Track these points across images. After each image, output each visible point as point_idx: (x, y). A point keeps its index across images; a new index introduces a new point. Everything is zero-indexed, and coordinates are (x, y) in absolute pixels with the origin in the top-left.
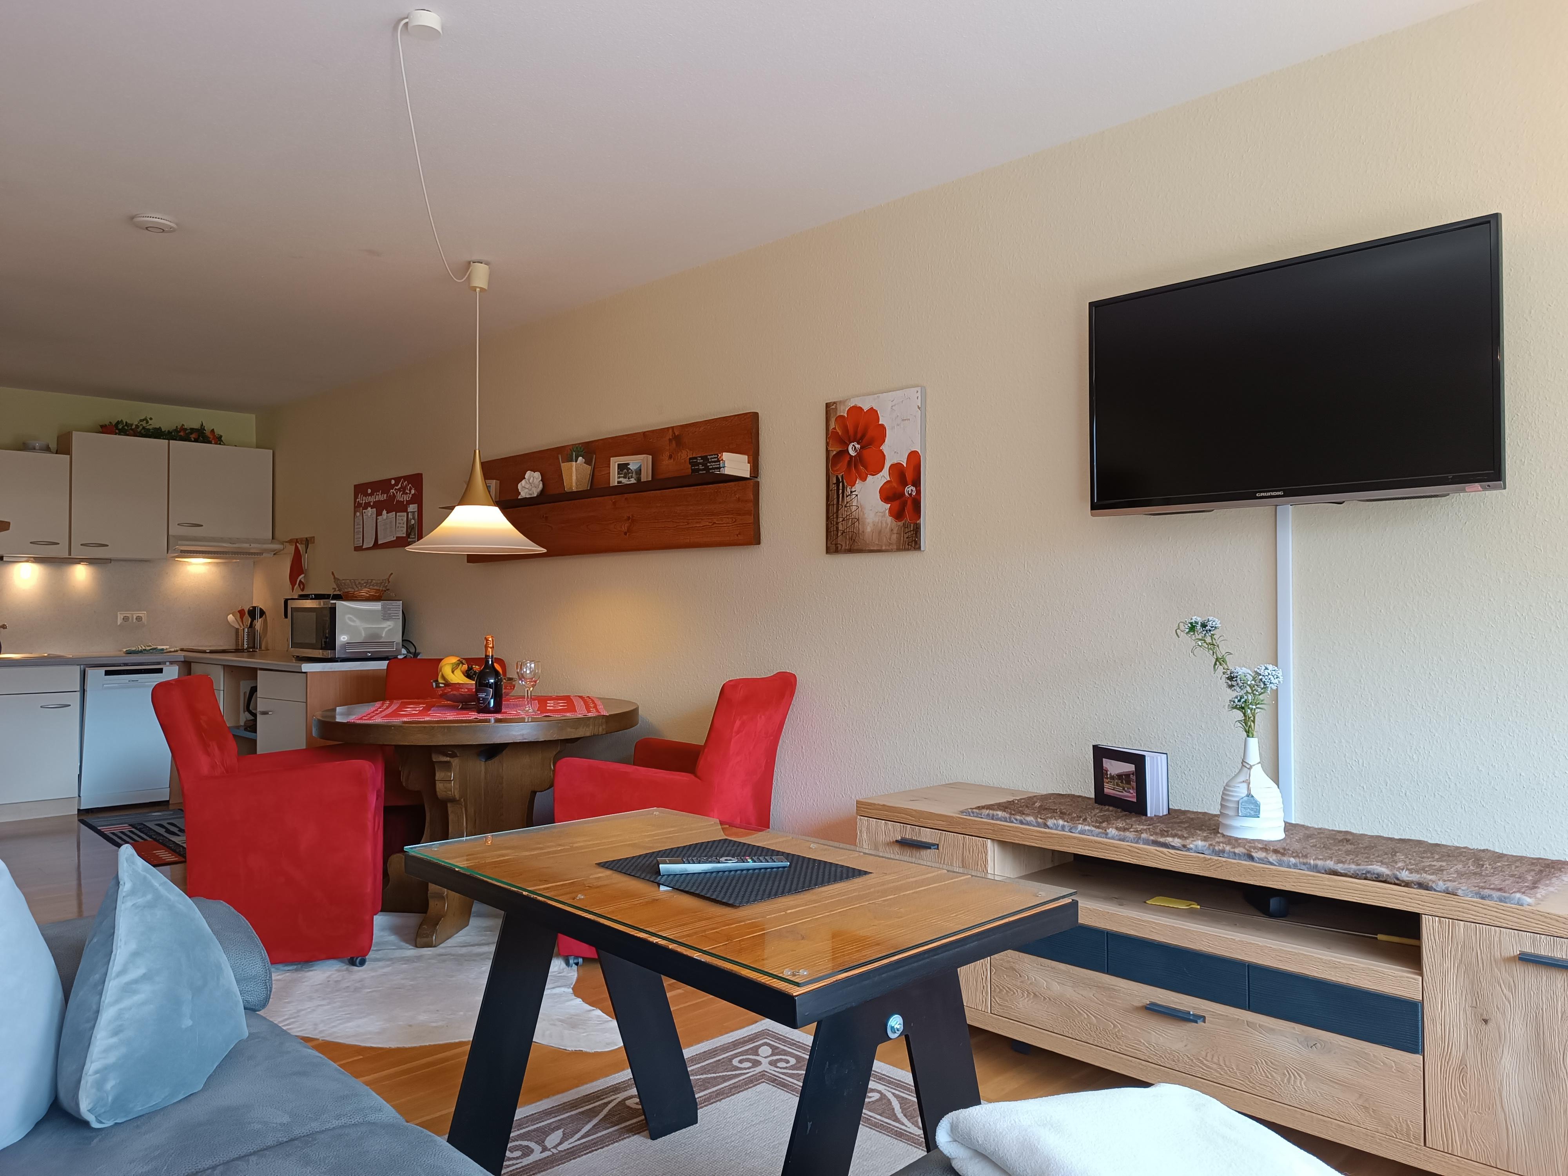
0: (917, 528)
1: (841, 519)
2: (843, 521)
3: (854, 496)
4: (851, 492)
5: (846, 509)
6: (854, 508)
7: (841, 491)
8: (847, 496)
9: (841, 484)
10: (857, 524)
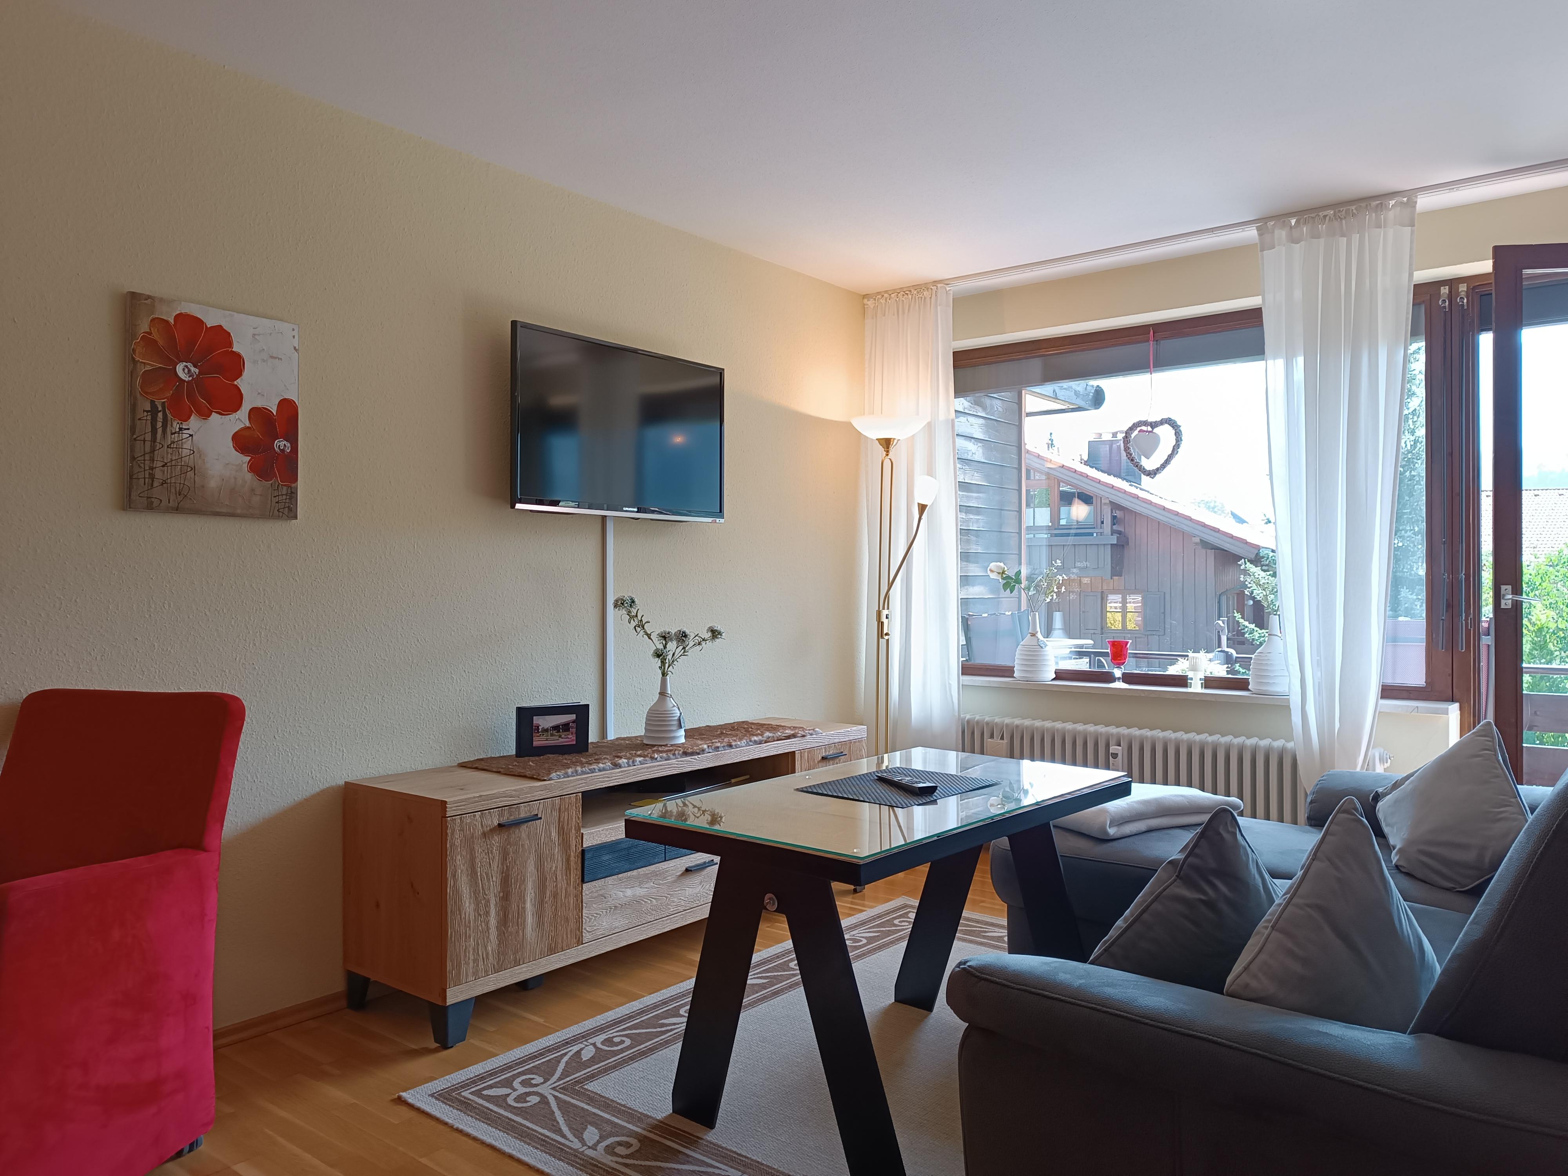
0: (292, 492)
1: (160, 464)
2: (163, 466)
3: (185, 436)
4: (181, 429)
5: (170, 450)
6: (185, 452)
7: (159, 425)
8: (172, 434)
9: (160, 415)
10: (190, 474)
